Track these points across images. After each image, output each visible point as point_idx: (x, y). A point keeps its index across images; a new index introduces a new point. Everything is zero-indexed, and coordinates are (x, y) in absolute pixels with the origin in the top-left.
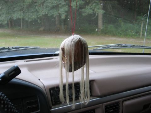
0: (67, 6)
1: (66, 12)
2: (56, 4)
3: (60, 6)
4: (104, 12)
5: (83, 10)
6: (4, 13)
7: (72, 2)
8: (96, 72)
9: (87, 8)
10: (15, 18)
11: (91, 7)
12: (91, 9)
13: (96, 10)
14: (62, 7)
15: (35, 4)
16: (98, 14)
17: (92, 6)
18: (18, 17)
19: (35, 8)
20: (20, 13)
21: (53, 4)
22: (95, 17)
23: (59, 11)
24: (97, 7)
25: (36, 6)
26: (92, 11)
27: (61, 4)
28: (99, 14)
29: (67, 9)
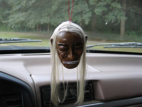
0: (91, 13)
1: (90, 18)
2: (80, 11)
3: (84, 12)
4: (127, 18)
5: (106, 16)
6: (33, 18)
7: (96, 9)
8: (102, 71)
9: (110, 15)
10: (42, 23)
11: (114, 14)
12: (113, 15)
13: (118, 16)
14: (85, 14)
15: (61, 11)
16: (120, 20)
17: (114, 12)
18: (45, 22)
19: (61, 14)
20: (47, 18)
21: (78, 11)
22: (117, 24)
23: (82, 16)
24: (120, 14)
25: (61, 12)
26: (115, 18)
27: (85, 10)
28: (122, 20)
29: (90, 16)
